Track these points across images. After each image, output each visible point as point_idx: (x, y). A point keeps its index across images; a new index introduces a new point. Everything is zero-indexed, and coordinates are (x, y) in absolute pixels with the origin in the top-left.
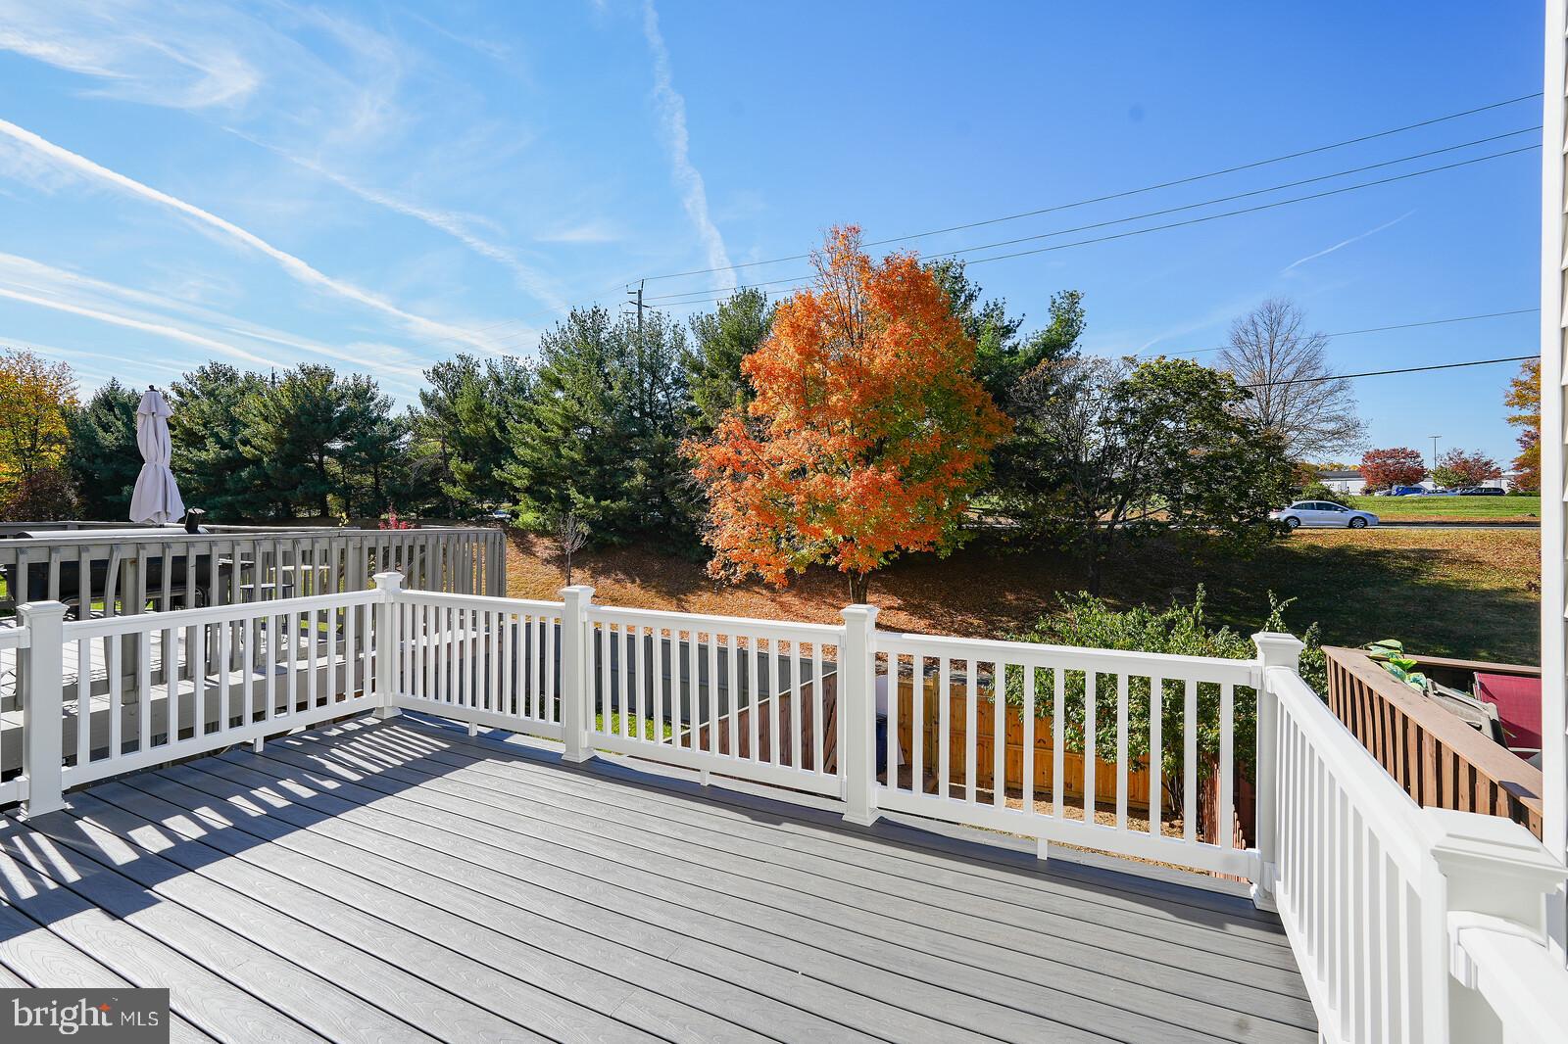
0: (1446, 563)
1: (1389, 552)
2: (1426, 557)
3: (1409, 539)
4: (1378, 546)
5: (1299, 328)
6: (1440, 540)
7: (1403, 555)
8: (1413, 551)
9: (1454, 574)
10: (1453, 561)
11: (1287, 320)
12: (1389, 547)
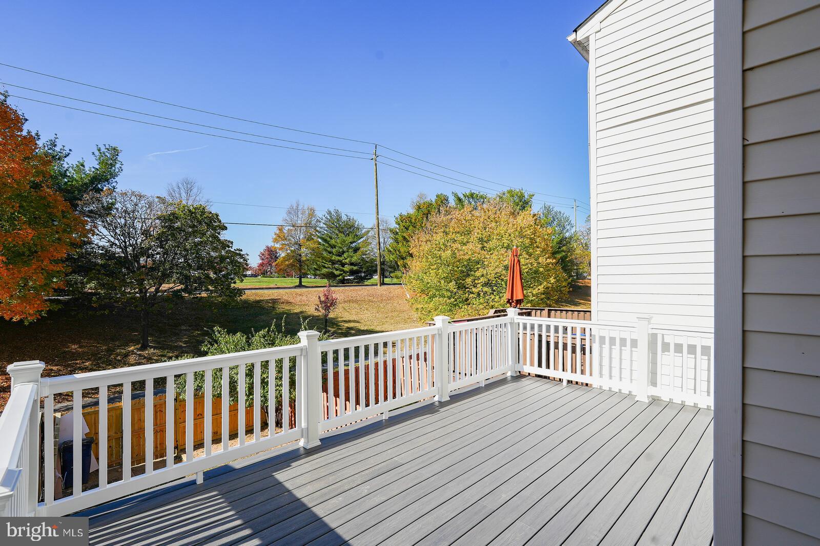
0: (282, 303)
1: (263, 300)
2: (274, 301)
3: (267, 295)
4: (258, 299)
5: (201, 195)
6: (276, 295)
7: (267, 301)
8: (270, 300)
9: (287, 307)
10: (283, 303)
11: (195, 190)
12: (262, 298)
